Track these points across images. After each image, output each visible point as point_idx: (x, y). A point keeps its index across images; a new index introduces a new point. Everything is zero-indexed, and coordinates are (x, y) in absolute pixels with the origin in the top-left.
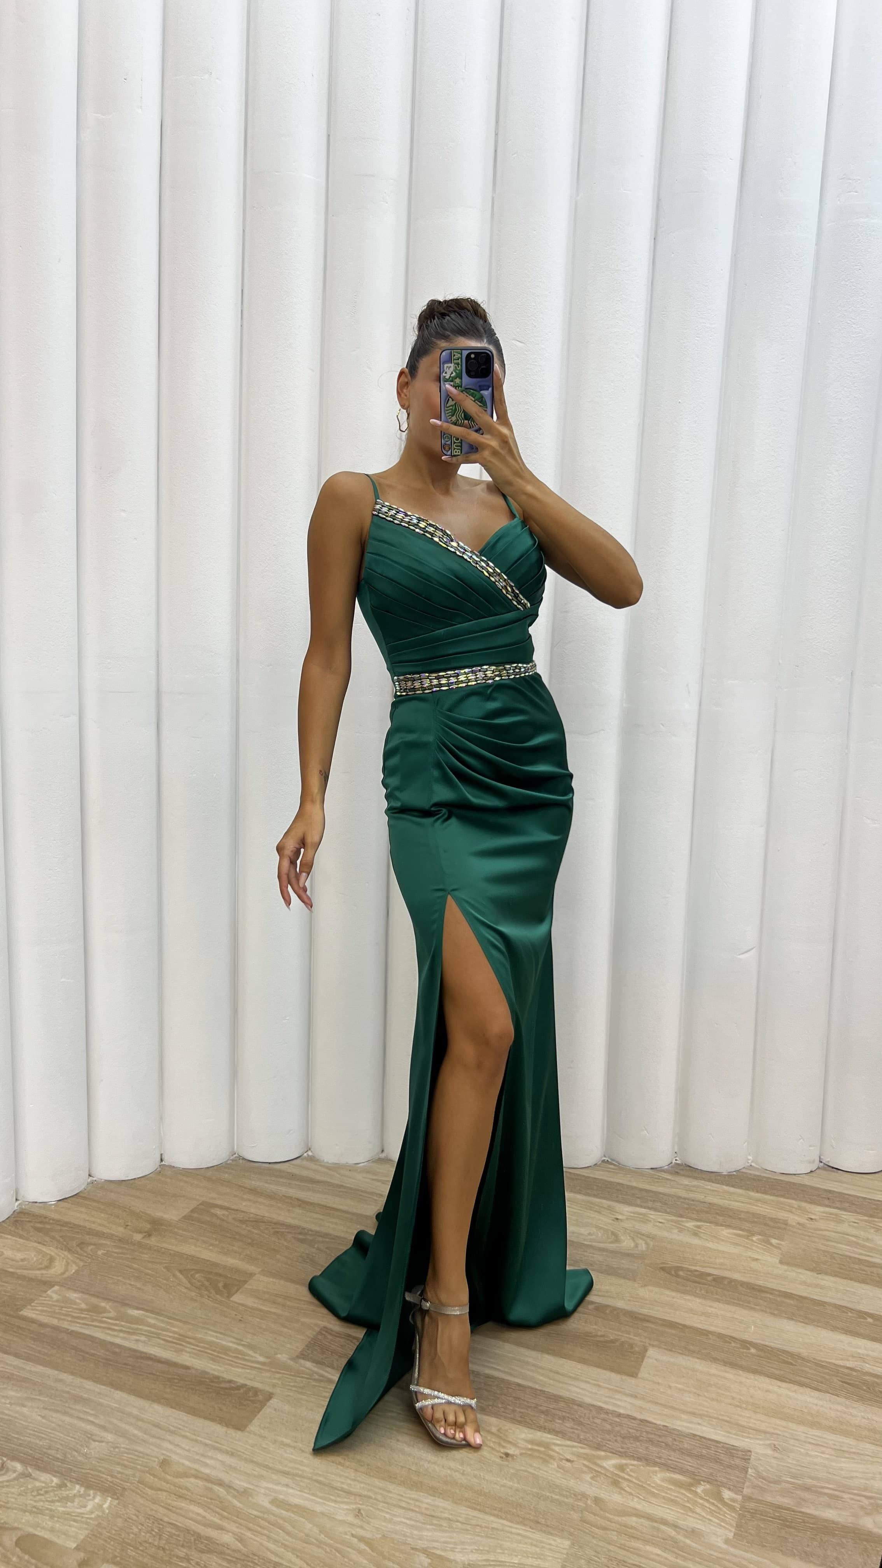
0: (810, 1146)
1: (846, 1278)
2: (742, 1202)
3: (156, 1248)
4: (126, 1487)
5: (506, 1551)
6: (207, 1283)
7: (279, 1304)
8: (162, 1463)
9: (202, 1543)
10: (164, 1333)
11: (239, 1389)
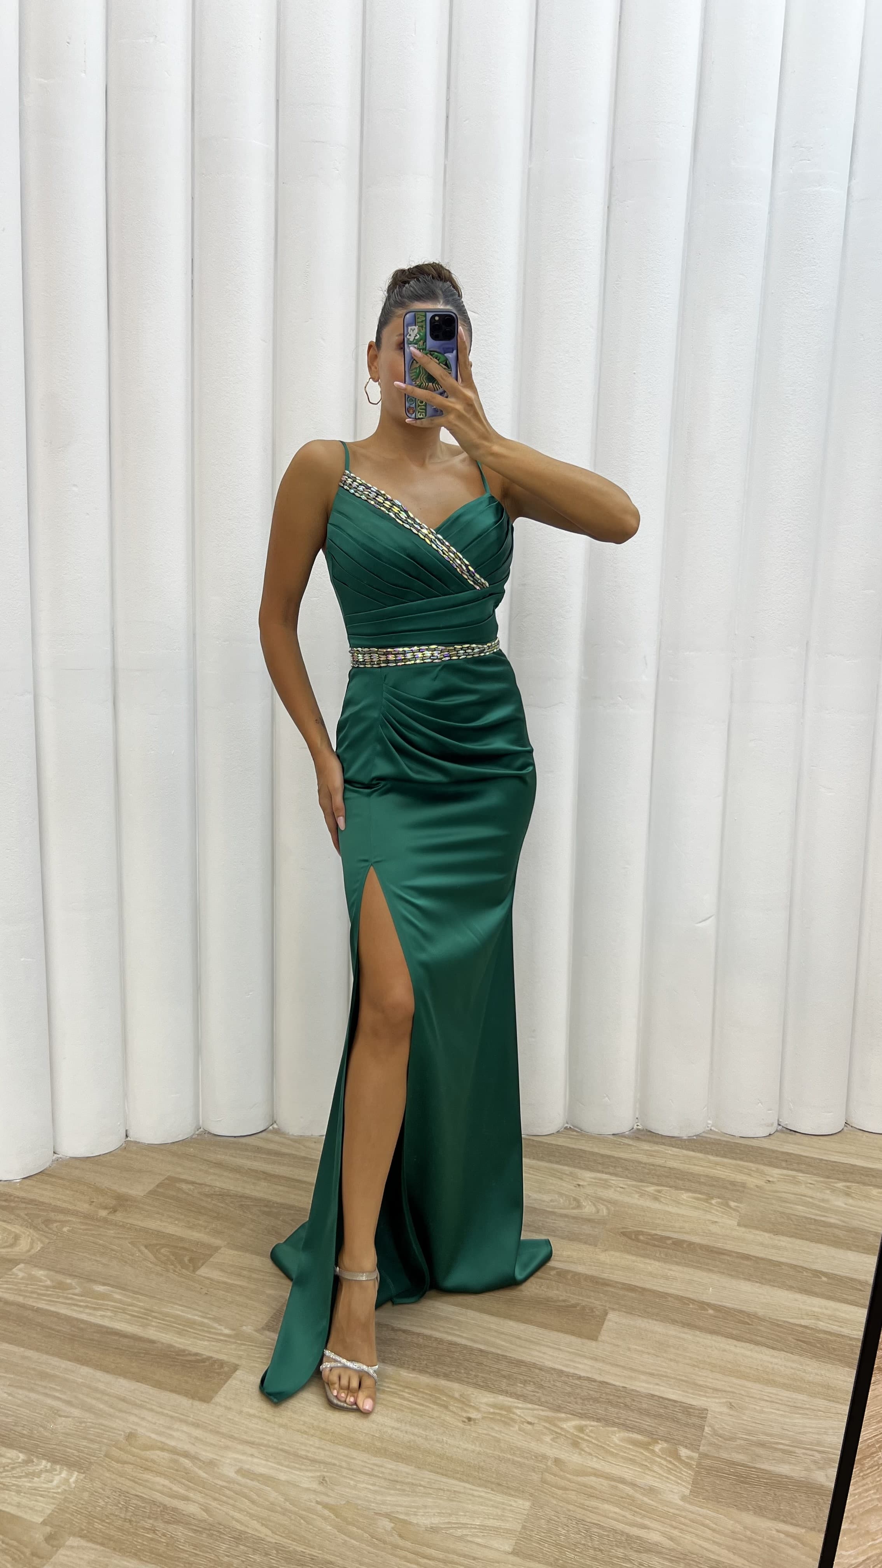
0: (769, 1110)
1: (803, 1239)
2: (702, 1166)
3: (121, 1224)
4: (92, 1461)
5: (468, 1514)
6: (172, 1258)
7: (244, 1276)
8: (129, 1435)
9: (168, 1514)
10: (130, 1308)
11: (204, 1362)
